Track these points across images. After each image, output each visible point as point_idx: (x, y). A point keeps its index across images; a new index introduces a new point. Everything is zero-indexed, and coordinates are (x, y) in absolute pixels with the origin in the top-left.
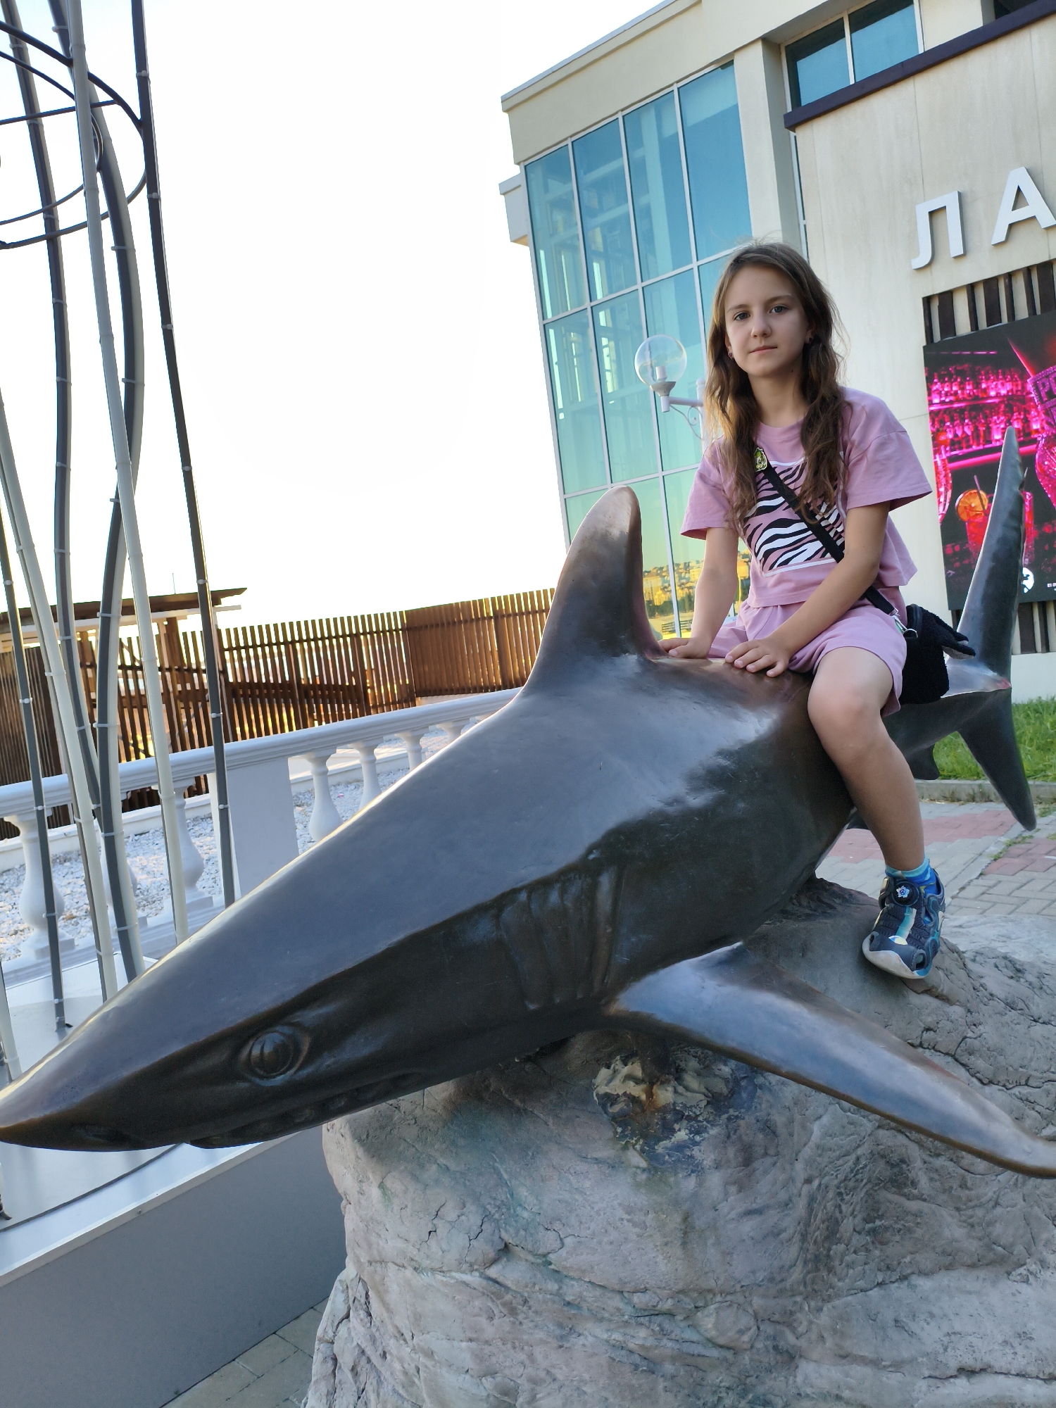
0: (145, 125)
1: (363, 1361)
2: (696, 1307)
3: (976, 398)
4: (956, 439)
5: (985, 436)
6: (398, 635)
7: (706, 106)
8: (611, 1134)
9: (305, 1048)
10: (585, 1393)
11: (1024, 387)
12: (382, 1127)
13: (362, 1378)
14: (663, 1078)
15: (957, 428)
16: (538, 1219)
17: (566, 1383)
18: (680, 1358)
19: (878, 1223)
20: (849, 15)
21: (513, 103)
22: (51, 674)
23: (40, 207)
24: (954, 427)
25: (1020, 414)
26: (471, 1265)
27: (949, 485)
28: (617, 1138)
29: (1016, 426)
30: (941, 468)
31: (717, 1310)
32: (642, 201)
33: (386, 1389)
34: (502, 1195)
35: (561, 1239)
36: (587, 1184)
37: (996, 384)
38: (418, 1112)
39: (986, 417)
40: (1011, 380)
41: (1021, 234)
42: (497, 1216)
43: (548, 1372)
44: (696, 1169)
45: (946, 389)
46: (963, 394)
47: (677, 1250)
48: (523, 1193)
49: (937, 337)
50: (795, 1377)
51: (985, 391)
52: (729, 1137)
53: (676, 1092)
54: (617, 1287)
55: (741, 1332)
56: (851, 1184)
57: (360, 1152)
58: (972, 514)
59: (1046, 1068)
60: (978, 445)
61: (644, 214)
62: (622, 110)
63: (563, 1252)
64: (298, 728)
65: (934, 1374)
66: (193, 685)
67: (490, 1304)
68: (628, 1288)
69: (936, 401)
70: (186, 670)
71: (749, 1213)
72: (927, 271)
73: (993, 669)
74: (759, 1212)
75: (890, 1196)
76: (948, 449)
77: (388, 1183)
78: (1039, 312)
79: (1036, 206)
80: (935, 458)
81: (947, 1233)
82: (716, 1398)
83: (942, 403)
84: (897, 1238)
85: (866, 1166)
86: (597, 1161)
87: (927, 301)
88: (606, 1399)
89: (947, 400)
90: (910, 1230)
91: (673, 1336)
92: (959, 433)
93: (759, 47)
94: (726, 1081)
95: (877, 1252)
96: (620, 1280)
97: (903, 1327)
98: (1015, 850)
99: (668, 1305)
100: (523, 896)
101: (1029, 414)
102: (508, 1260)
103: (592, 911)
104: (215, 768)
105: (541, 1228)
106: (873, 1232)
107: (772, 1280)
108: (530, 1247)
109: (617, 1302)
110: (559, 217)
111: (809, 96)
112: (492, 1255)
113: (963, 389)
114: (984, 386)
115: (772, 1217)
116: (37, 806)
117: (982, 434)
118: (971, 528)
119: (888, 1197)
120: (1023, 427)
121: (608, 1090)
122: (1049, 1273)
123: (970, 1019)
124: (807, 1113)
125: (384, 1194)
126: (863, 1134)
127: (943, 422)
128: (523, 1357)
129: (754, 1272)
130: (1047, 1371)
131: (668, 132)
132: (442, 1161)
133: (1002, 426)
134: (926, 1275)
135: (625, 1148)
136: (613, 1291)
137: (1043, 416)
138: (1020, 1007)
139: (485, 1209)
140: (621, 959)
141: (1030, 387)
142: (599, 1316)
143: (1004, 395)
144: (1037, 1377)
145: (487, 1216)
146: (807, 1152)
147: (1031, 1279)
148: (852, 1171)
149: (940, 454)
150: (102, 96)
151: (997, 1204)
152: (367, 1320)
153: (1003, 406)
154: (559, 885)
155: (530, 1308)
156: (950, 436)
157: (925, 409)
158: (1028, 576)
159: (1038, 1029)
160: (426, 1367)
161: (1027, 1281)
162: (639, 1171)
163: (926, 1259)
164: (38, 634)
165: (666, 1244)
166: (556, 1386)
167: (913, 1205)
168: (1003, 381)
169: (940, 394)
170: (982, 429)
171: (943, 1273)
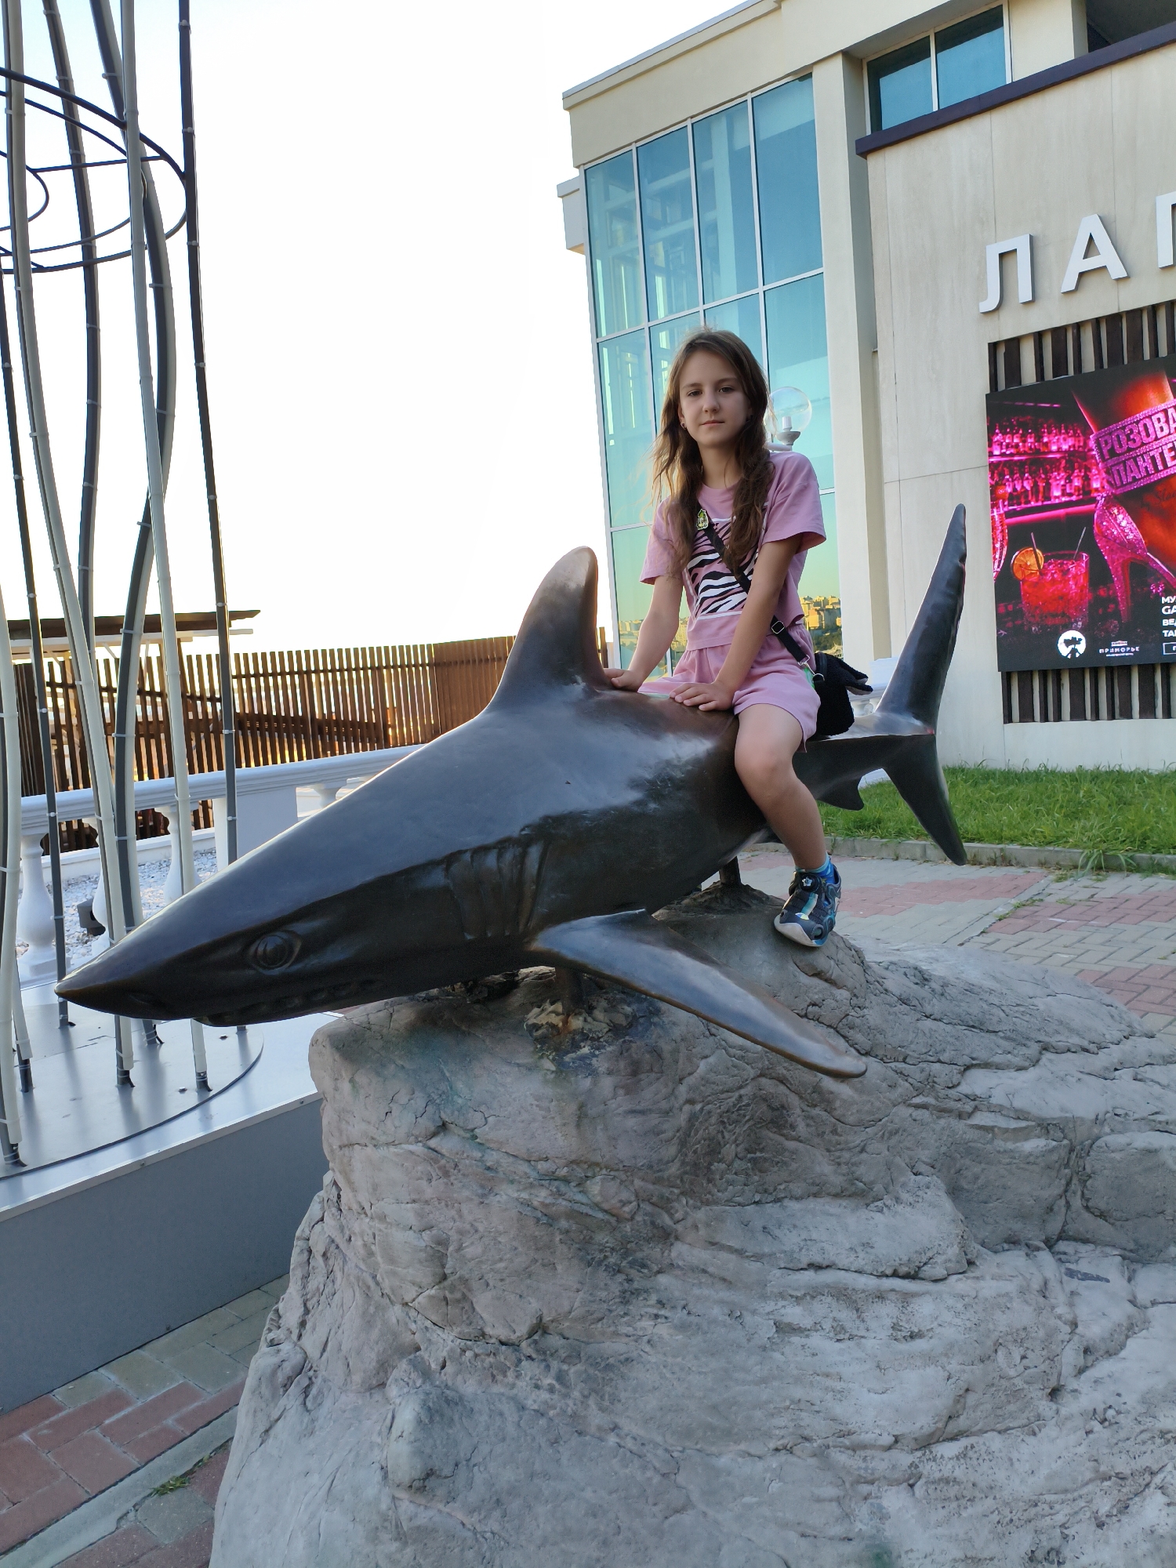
0: (188, 177)
1: (333, 1246)
2: (586, 1177)
3: (1038, 451)
4: (1015, 493)
5: (1044, 492)
6: (424, 669)
7: (781, 119)
8: (532, 1049)
9: (297, 950)
10: (500, 1242)
11: (1086, 444)
12: (356, 1041)
13: (331, 1262)
14: (577, 1011)
15: (1016, 482)
16: (469, 1103)
17: (486, 1234)
18: (571, 1215)
19: (758, 1154)
20: (935, 34)
21: (576, 101)
22: (81, 683)
23: (79, 239)
24: (1013, 481)
25: (1080, 471)
26: (417, 1138)
27: (1005, 542)
28: (535, 1052)
29: (1076, 484)
30: (998, 523)
31: (603, 1180)
32: (708, 217)
33: (350, 1265)
34: (443, 1087)
35: (486, 1118)
36: (509, 1080)
37: (1058, 439)
38: (385, 1031)
39: (1046, 473)
40: (1074, 435)
41: (1092, 284)
42: (438, 1101)
43: (472, 1225)
44: (593, 1073)
45: (1007, 441)
46: (1024, 446)
47: (573, 1131)
48: (460, 1086)
49: (1002, 385)
50: (670, 1251)
51: (1046, 444)
52: (621, 1054)
53: (585, 1020)
54: (525, 1157)
55: (624, 1203)
56: (734, 1116)
57: (337, 1057)
58: (1027, 572)
59: (924, 1051)
60: (1037, 501)
61: (707, 230)
62: (692, 117)
63: (486, 1128)
64: (309, 757)
65: (788, 1266)
66: (196, 714)
67: (429, 1168)
68: (535, 1156)
69: (997, 452)
70: (188, 697)
71: (633, 1112)
72: (996, 314)
73: (917, 717)
74: (642, 1112)
75: (771, 1135)
76: (1006, 503)
77: (357, 1078)
78: (1106, 366)
79: (1106, 255)
80: (993, 512)
81: (818, 1169)
82: (602, 1256)
83: (1003, 455)
84: (776, 1169)
85: (748, 1105)
86: (519, 1065)
87: (993, 347)
88: (516, 1249)
89: (1008, 452)
90: (785, 1163)
91: (567, 1197)
92: (1019, 488)
93: (839, 62)
94: (627, 1016)
95: (756, 1178)
96: (528, 1150)
97: (769, 1233)
98: (1022, 912)
99: (564, 1172)
100: (467, 857)
101: (1090, 472)
102: (445, 1135)
103: (522, 871)
104: (226, 793)
105: (471, 1111)
106: (754, 1161)
107: (651, 1167)
108: (461, 1124)
109: (524, 1167)
110: (619, 227)
111: (891, 119)
112: (432, 1129)
113: (1024, 442)
114: (1045, 440)
115: (654, 1120)
116: (49, 812)
117: (1041, 489)
118: (1026, 587)
119: (770, 1136)
120: (1083, 485)
121: (535, 1021)
122: (901, 1207)
123: (854, 1001)
124: (694, 1050)
125: (354, 1087)
126: (746, 1077)
127: (1002, 475)
128: (453, 1213)
129: (635, 1157)
130: (880, 1270)
131: (739, 145)
132: (400, 1062)
133: (1062, 483)
134: (797, 1199)
135: (541, 1057)
136: (523, 1159)
137: (1104, 475)
138: (913, 1004)
139: (429, 1096)
140: (542, 910)
141: (1092, 443)
142: (511, 1178)
143: (1066, 451)
144: (871, 1274)
145: (430, 1101)
146: (690, 1080)
147: (885, 1209)
148: (734, 1106)
149: (998, 508)
150: (150, 152)
151: (863, 1150)
152: (337, 1213)
153: (1064, 462)
154: (496, 851)
155: (459, 1171)
156: (1009, 490)
157: (985, 460)
158: (1080, 640)
159: (929, 1023)
160: (380, 1230)
161: (881, 1211)
162: (549, 1073)
163: (797, 1188)
164: (70, 647)
165: (564, 1125)
166: (477, 1236)
167: (792, 1145)
168: (1066, 436)
169: (1001, 444)
170: (1042, 485)
171: (811, 1198)
